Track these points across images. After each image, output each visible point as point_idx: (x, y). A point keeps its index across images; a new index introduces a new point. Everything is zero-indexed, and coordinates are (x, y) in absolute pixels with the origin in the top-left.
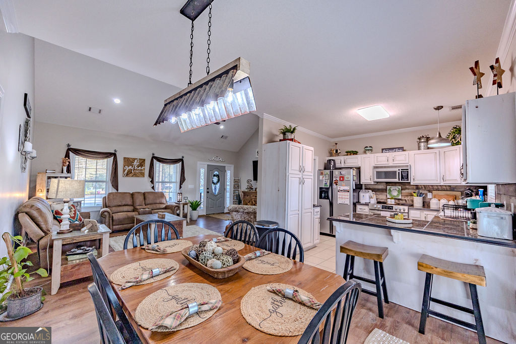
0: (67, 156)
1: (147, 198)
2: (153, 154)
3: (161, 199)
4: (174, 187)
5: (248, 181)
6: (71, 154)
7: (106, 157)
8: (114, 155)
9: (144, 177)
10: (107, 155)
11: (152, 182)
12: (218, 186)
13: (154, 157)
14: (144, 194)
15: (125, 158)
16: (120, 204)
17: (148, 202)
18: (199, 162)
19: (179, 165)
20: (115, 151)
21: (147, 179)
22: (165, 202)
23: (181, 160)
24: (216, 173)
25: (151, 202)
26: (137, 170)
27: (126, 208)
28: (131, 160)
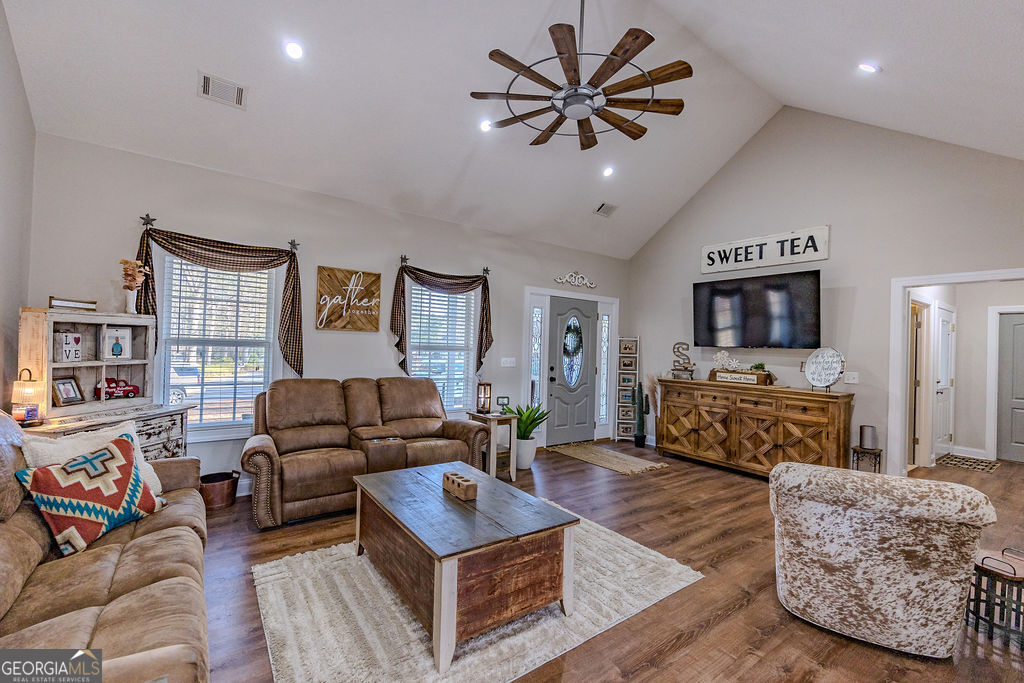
0: (145, 256)
1: (387, 396)
2: (404, 259)
3: (428, 402)
4: (461, 363)
5: (677, 348)
6: (156, 250)
7: (264, 265)
8: (290, 256)
9: (377, 329)
10: (268, 257)
11: (400, 346)
12: (578, 359)
13: (405, 270)
14: (379, 384)
15: (321, 269)
16: (307, 419)
17: (391, 410)
18: (528, 290)
19: (475, 295)
20: (293, 244)
21: (384, 338)
22: (439, 412)
23: (481, 281)
24: (573, 322)
25: (399, 412)
26: (358, 308)
27: (325, 434)
28: (340, 276)
